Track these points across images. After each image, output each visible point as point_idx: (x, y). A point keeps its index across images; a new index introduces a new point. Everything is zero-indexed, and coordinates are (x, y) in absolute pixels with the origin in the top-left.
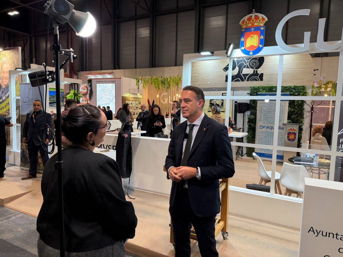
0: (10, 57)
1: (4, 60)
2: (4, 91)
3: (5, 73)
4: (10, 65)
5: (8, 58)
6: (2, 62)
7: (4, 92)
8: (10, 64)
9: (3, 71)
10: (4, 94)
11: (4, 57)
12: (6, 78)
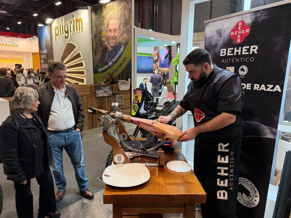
0: (119, 9)
1: (110, 14)
2: (110, 55)
3: (112, 31)
4: (119, 20)
5: (116, 11)
6: (109, 17)
7: (110, 57)
8: (119, 18)
9: (109, 28)
10: (110, 59)
11: (111, 10)
12: (113, 37)
